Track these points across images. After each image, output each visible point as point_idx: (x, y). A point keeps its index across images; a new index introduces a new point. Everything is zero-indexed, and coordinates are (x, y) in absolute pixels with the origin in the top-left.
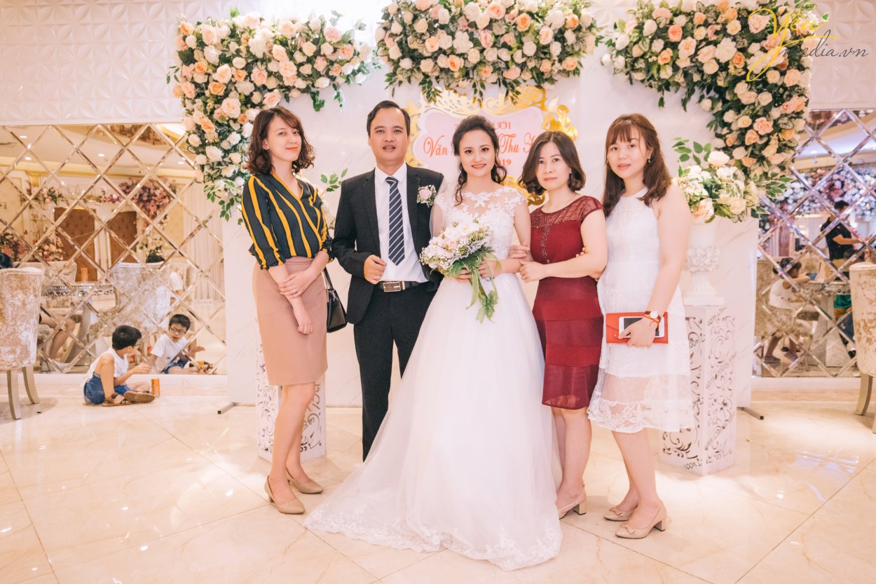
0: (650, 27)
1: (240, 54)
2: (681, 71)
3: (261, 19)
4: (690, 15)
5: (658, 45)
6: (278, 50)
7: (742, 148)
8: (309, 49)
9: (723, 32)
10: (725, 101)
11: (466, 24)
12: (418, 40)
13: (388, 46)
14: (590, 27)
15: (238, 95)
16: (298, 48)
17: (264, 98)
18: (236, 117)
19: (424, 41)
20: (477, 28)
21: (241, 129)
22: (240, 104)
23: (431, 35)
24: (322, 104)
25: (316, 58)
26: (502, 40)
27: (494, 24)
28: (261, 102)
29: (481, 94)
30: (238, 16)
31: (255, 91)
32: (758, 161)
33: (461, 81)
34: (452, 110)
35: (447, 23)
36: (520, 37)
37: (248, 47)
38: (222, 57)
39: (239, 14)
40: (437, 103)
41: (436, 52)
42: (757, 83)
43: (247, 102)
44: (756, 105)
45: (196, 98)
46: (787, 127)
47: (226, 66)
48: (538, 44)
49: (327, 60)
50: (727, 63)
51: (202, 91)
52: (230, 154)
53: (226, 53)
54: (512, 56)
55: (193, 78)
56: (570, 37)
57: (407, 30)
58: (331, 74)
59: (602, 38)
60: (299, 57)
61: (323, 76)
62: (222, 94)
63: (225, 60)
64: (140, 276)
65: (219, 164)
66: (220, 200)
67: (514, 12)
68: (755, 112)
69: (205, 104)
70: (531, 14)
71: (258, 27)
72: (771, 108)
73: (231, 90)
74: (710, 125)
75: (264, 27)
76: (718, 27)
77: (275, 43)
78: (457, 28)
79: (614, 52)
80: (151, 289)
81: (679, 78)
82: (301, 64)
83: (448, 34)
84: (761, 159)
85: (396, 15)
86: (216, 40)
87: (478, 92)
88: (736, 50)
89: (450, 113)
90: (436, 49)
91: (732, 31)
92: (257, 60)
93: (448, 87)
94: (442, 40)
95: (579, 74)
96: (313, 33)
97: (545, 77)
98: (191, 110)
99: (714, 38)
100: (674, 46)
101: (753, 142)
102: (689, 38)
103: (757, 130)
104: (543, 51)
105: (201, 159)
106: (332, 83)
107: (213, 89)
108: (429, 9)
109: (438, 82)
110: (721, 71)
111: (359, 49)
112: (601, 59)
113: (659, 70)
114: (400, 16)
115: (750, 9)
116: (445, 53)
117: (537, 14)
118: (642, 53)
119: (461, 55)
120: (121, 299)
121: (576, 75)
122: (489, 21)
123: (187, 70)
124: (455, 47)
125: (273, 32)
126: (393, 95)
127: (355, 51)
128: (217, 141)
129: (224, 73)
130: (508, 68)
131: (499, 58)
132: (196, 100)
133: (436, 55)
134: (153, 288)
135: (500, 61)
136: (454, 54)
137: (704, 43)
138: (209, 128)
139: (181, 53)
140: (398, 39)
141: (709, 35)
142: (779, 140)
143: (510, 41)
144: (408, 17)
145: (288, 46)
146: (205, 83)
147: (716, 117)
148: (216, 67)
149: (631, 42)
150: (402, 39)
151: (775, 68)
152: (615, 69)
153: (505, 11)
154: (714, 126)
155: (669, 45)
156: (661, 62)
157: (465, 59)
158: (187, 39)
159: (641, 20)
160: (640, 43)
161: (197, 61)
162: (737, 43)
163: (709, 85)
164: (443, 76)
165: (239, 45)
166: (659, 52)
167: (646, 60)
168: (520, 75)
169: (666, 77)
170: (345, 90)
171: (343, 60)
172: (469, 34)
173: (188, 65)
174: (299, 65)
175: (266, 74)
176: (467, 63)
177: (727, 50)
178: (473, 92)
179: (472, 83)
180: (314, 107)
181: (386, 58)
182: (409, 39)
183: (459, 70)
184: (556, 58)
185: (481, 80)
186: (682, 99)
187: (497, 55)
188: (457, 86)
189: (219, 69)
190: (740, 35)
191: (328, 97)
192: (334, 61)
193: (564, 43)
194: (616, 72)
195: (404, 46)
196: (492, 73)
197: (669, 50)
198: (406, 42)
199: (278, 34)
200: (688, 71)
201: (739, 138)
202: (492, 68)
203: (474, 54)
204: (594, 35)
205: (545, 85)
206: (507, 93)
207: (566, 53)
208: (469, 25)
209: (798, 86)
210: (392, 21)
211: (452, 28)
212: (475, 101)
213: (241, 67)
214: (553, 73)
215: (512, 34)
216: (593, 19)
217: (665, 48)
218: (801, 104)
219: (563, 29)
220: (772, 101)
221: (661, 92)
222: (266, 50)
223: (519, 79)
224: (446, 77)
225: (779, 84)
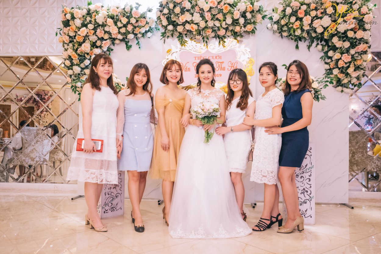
0: (289, 11)
1: (92, 22)
2: (305, 32)
3: (102, 7)
4: (308, 5)
5: (293, 19)
6: (110, 21)
7: (337, 69)
8: (124, 20)
9: (325, 13)
10: (329, 46)
11: (199, 9)
12: (176, 17)
13: (162, 19)
14: (259, 11)
15: (90, 42)
16: (119, 20)
17: (102, 44)
18: (88, 52)
19: (179, 17)
20: (204, 11)
21: (90, 58)
22: (90, 46)
23: (182, 14)
24: (131, 46)
25: (128, 25)
26: (216, 17)
27: (212, 9)
28: (101, 45)
29: (207, 42)
30: (91, 5)
31: (98, 40)
32: (345, 75)
33: (197, 36)
34: (193, 50)
35: (190, 9)
36: (224, 15)
37: (95, 20)
38: (83, 24)
39: (92, 4)
40: (186, 46)
41: (184, 22)
42: (343, 37)
43: (94, 45)
44: (342, 48)
45: (69, 43)
46: (358, 58)
47: (84, 28)
48: (233, 18)
49: (133, 26)
50: (328, 27)
51: (73, 40)
52: (85, 70)
53: (85, 22)
54: (221, 24)
55: (68, 33)
56: (249, 15)
57: (171, 11)
58: (135, 32)
59: (266, 16)
60: (119, 24)
61: (131, 33)
62: (82, 41)
63: (84, 25)
64: (36, 134)
65: (79, 74)
66: (78, 93)
67: (222, 3)
68: (342, 51)
69: (74, 46)
70: (229, 4)
71: (101, 10)
72: (350, 49)
73: (86, 40)
74: (321, 58)
75: (103, 10)
76: (322, 11)
77: (108, 17)
78: (194, 11)
79: (273, 23)
80: (41, 141)
81: (305, 35)
82: (121, 28)
83: (190, 14)
84: (347, 75)
85: (166, 5)
86: (80, 16)
87: (205, 41)
88: (331, 21)
89: (192, 51)
90: (184, 21)
91: (329, 12)
92: (99, 26)
93: (191, 39)
94: (187, 17)
95: (254, 32)
96: (127, 13)
97: (237, 35)
98: (67, 49)
99: (321, 16)
100: (301, 19)
101: (342, 66)
102: (308, 16)
103: (343, 60)
104: (235, 22)
105: (70, 72)
106: (135, 37)
107: (78, 39)
108: (181, 2)
109: (186, 37)
110: (325, 32)
111: (149, 21)
112: (267, 26)
113: (294, 32)
114: (168, 5)
115: (338, 2)
116: (189, 23)
117: (233, 5)
118: (286, 23)
119: (196, 24)
120: (25, 145)
121: (253, 34)
122: (209, 8)
123: (66, 30)
124: (193, 20)
125: (108, 12)
126: (164, 43)
127: (147, 21)
128: (78, 63)
129: (83, 31)
130: (219, 30)
132: (69, 44)
133: (184, 24)
134: (42, 140)
135: (215, 26)
136: (193, 23)
137: (315, 18)
138: (75, 57)
139: (63, 22)
140: (166, 16)
141: (318, 14)
142: (355, 65)
143: (220, 17)
144: (171, 6)
145: (114, 19)
146: (74, 36)
147: (325, 54)
148: (79, 29)
149: (280, 18)
150: (168, 16)
151: (351, 30)
152: (273, 30)
153: (217, 3)
154: (324, 58)
155: (298, 19)
156: (295, 27)
157: (198, 26)
158: (67, 15)
159: (285, 7)
160: (284, 18)
161: (71, 26)
162: (332, 18)
163: (320, 38)
164: (188, 33)
165: (91, 18)
166: (293, 22)
167: (288, 27)
168: (226, 33)
169: (299, 35)
170: (142, 40)
171: (141, 26)
172: (200, 14)
173: (66, 28)
174: (119, 28)
175: (103, 32)
176: (199, 27)
177: (327, 22)
178: (202, 41)
179: (202, 37)
180: (127, 48)
181: (161, 25)
182: (172, 16)
183: (195, 31)
184: (242, 25)
185: (206, 36)
186: (307, 46)
187: (214, 24)
188: (195, 38)
189: (81, 30)
190: (333, 14)
191: (133, 43)
192: (136, 26)
193: (246, 18)
194: (274, 32)
195: (169, 19)
196: (212, 32)
197: (298, 21)
198: (171, 17)
199: (110, 13)
200: (309, 32)
201: (335, 64)
202: (211, 30)
203: (202, 23)
204: (261, 15)
205: (239, 38)
206: (220, 42)
207: (247, 23)
208: (200, 10)
209: (363, 38)
210: (164, 8)
211: (192, 11)
212: (204, 45)
213: (92, 29)
214: (241, 32)
215: (221, 14)
216: (260, 7)
217: (296, 20)
218: (366, 47)
219: (245, 12)
220: (350, 46)
221: (297, 42)
222: (104, 21)
223: (225, 35)
224: (190, 34)
225: (354, 37)
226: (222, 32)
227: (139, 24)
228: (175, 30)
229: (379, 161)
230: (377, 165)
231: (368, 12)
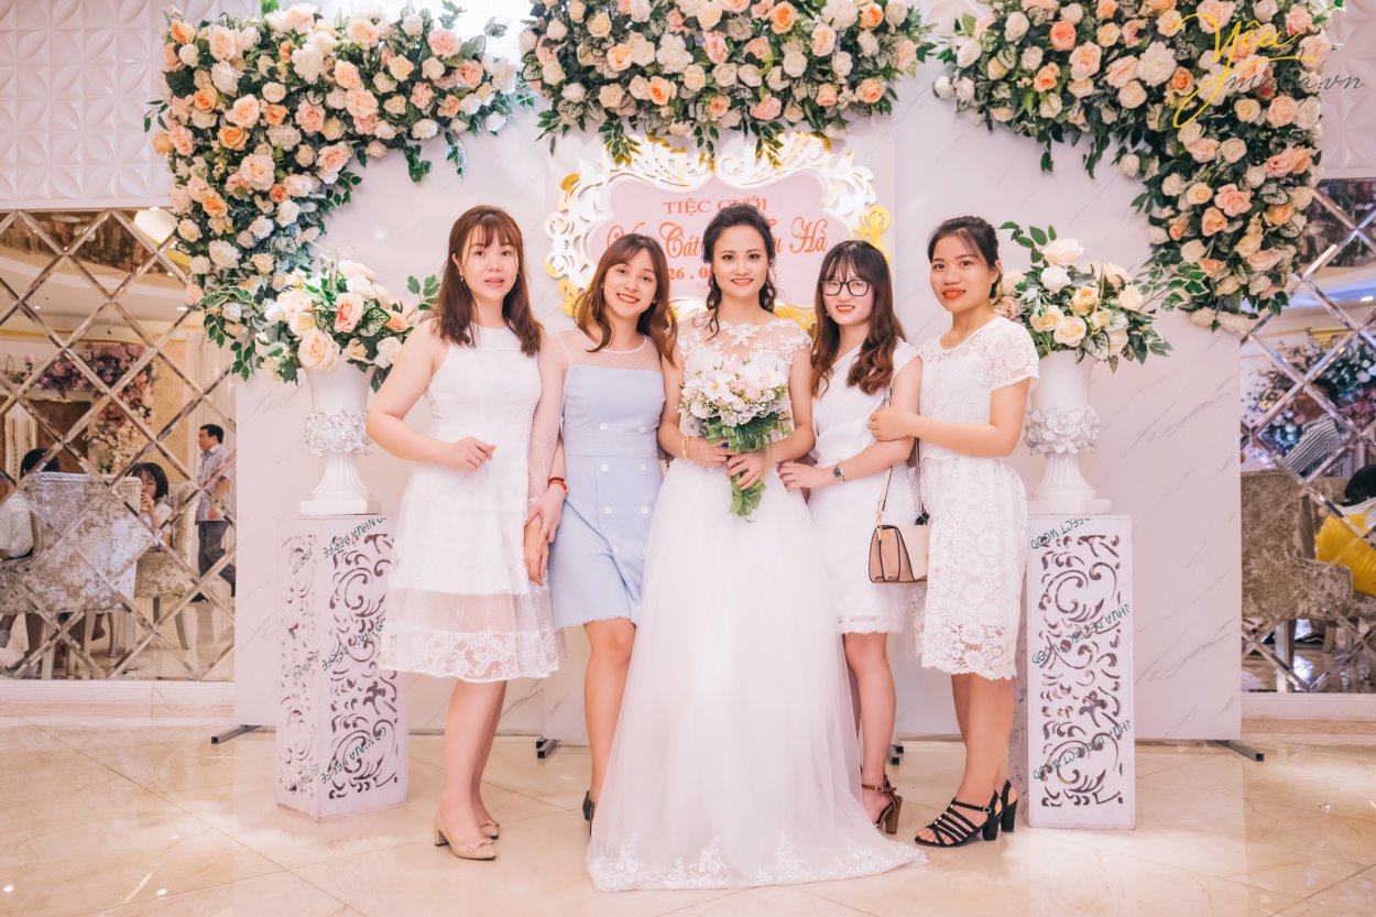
0: (1016, 26)
1: (277, 76)
2: (1078, 104)
3: (317, 17)
4: (1090, 5)
5: (1033, 57)
6: (346, 71)
7: (1198, 243)
8: (401, 68)
9: (1150, 32)
10: (1164, 159)
11: (680, 21)
12: (595, 51)
13: (542, 61)
14: (906, 27)
15: (271, 151)
16: (382, 68)
17: (319, 156)
18: (266, 188)
19: (605, 52)
20: (699, 28)
21: (275, 211)
22: (273, 165)
23: (617, 41)
24: (427, 166)
25: (413, 85)
26: (746, 50)
27: (730, 21)
28: (314, 164)
29: (711, 147)
30: (276, 11)
31: (302, 143)
32: (1229, 266)
33: (673, 125)
34: (659, 177)
35: (646, 20)
36: (777, 43)
37: (291, 65)
38: (244, 82)
39: (277, 7)
40: (633, 164)
41: (626, 71)
42: (1220, 124)
43: (287, 163)
44: (1218, 162)
45: (194, 155)
46: (1276, 201)
47: (250, 98)
48: (809, 54)
49: (434, 89)
50: (1162, 87)
51: (206, 143)
52: (254, 256)
53: (251, 75)
54: (764, 77)
55: (190, 119)
56: (868, 43)
57: (576, 31)
58: (440, 113)
59: (931, 46)
60: (382, 83)
61: (427, 117)
62: (241, 147)
63: (249, 87)
64: (84, 498)
65: (233, 273)
66: (232, 342)
68: (1217, 174)
69: (211, 165)
70: (795, 3)
71: (310, 30)
72: (1246, 167)
73: (259, 142)
74: (1138, 202)
75: (320, 30)
76: (1142, 24)
77: (340, 57)
78: (664, 29)
79: (957, 73)
80: (102, 523)
81: (1076, 116)
82: (387, 96)
83: (648, 40)
84: (1236, 262)
85: (557, 8)
86: (233, 53)
87: (705, 143)
88: (1174, 63)
89: (656, 182)
90: (626, 65)
91: (1167, 29)
92: (306, 88)
93: (653, 135)
94: (636, 50)
95: (889, 109)
96: (408, 40)
97: (826, 116)
98: (185, 177)
99: (1136, 43)
100: (1062, 58)
101: (1216, 230)
102: (1089, 44)
103: (1221, 207)
104: (819, 68)
105: (199, 265)
106: (444, 130)
107: (228, 139)
109: (634, 127)
110: (1153, 103)
111: (491, 71)
112: (934, 84)
113: (1037, 104)
114: (563, 9)
116: (643, 73)
117: (808, 3)
118: (1005, 72)
119: (672, 77)
120: (45, 540)
121: (885, 113)
122: (720, 15)
123: (179, 106)
124: (660, 61)
126: (552, 150)
127: (485, 72)
128: (229, 231)
129: (247, 110)
130: (757, 99)
131: (740, 81)
132: (195, 159)
133: (627, 77)
134: (107, 522)
135: (742, 86)
136: (659, 75)
137: (1116, 52)
138: (217, 208)
139: (169, 76)
140: (558, 48)
141: (1126, 39)
142: (1264, 226)
143: (761, 52)
144: (576, 10)
145: (363, 63)
146: (212, 129)
147: (1149, 188)
148: (230, 100)
149: (984, 52)
150: (566, 49)
151: (1250, 95)
152: (958, 101)
154: (1146, 203)
155: (1053, 57)
156: (1039, 88)
157: (680, 84)
158: (182, 50)
159: (1002, 13)
160: (1000, 53)
162: (1177, 51)
163: (1133, 128)
164: (641, 115)
165: (276, 62)
166: (1034, 69)
167: (1012, 85)
168: (782, 112)
169: (1052, 115)
170: (467, 144)
171: (464, 89)
172: (686, 40)
173: (183, 97)
174: (383, 98)
175: (322, 112)
176: (683, 90)
177: (1159, 64)
178: (695, 144)
179: (695, 128)
180: (411, 175)
181: (539, 83)
182: (578, 49)
183: (669, 104)
184: (844, 81)
185: (710, 121)
186: (1085, 157)
187: (738, 76)
188: (668, 133)
189: (237, 104)
190: (1182, 37)
191: (435, 155)
192: (446, 89)
193: (857, 54)
194: (962, 107)
195: (570, 61)
196: (730, 109)
197: (1052, 65)
198: (574, 54)
199: (347, 42)
200: (1091, 104)
201: (1191, 223)
202: (729, 100)
203: (694, 75)
204: (915, 40)
205: (830, 131)
206: (759, 146)
207: (862, 72)
208: (685, 24)
209: (1295, 127)
210: (549, 18)
211: (654, 29)
212: (702, 159)
213: (278, 100)
214: (841, 107)
215: (764, 39)
216: (910, 11)
217: (1045, 62)
218: (1304, 160)
219: (855, 30)
220: (1246, 155)
221: (1046, 143)
222: (323, 70)
223: (780, 121)
224: (647, 117)
225: (1259, 123)
226: (768, 109)
227: (458, 80)
228: (590, 103)
229: (1336, 581)
230: (1330, 595)
231: (1312, 28)
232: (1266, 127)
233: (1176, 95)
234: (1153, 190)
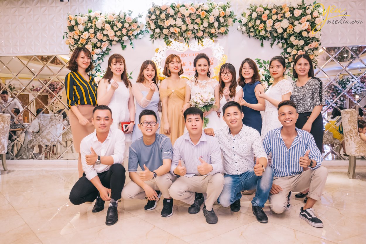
0: (255, 15)
1: (92, 27)
2: (268, 32)
3: (101, 14)
4: (270, 10)
5: (258, 22)
6: (107, 26)
8: (120, 25)
9: (284, 17)
10: (287, 44)
11: (181, 15)
12: (162, 22)
13: (150, 24)
14: (230, 16)
15: (91, 44)
16: (115, 25)
19: (164, 22)
20: (185, 17)
22: (92, 47)
23: (167, 19)
24: (126, 46)
25: (122, 29)
26: (195, 21)
27: (191, 15)
28: (101, 46)
30: (92, 13)
31: (98, 42)
33: (179, 37)
34: (177, 49)
35: (173, 15)
36: (202, 20)
37: (95, 25)
40: (171, 46)
42: (299, 37)
43: (95, 46)
44: (298, 45)
45: (74, 45)
46: (311, 54)
47: (86, 32)
48: (209, 22)
49: (127, 29)
50: (286, 29)
51: (77, 42)
53: (87, 27)
54: (199, 27)
56: (222, 20)
57: (158, 17)
58: (128, 35)
59: (236, 19)
60: (115, 29)
61: (125, 36)
62: (85, 43)
63: (86, 30)
64: (50, 119)
67: (200, 10)
68: (298, 48)
70: (205, 11)
71: (99, 17)
72: (304, 46)
73: (89, 42)
75: (102, 17)
76: (282, 15)
77: (106, 23)
78: (177, 17)
79: (242, 25)
81: (268, 35)
82: (117, 31)
83: (174, 19)
85: (154, 12)
86: (83, 22)
87: (187, 41)
88: (289, 24)
89: (176, 50)
90: (169, 25)
91: (287, 16)
92: (99, 30)
93: (175, 39)
94: (171, 22)
95: (227, 33)
96: (121, 19)
97: (213, 35)
98: (72, 49)
99: (281, 19)
100: (265, 22)
102: (270, 19)
104: (211, 25)
106: (129, 38)
107: (82, 41)
108: (166, 9)
109: (171, 38)
110: (284, 32)
111: (140, 25)
112: (237, 27)
113: (259, 32)
115: (294, 7)
116: (173, 26)
117: (209, 11)
118: (252, 25)
119: (179, 27)
120: (42, 129)
121: (226, 34)
122: (189, 14)
123: (71, 34)
124: (176, 24)
125: (105, 19)
126: (153, 43)
127: (138, 25)
129: (86, 35)
130: (198, 32)
133: (169, 27)
134: (55, 125)
136: (176, 27)
137: (276, 21)
139: (69, 27)
140: (154, 21)
141: (279, 18)
143: (198, 21)
144: (158, 12)
145: (111, 24)
146: (78, 39)
148: (82, 33)
149: (248, 21)
150: (156, 21)
151: (305, 30)
152: (242, 31)
153: (196, 10)
154: (283, 54)
155: (263, 22)
156: (260, 29)
157: (181, 29)
158: (71, 22)
159: (252, 12)
160: (251, 21)
161: (75, 30)
162: (289, 21)
163: (281, 37)
164: (172, 35)
165: (92, 24)
166: (259, 24)
167: (254, 28)
168: (203, 34)
169: (263, 35)
170: (134, 41)
171: (134, 29)
172: (182, 19)
173: (72, 32)
174: (115, 32)
175: (102, 35)
176: (181, 30)
177: (286, 24)
178: (184, 41)
179: (184, 38)
180: (122, 48)
181: (150, 28)
182: (158, 21)
183: (178, 33)
184: (217, 28)
185: (187, 37)
186: (270, 43)
187: (193, 27)
188: (178, 39)
189: (84, 34)
190: (291, 18)
191: (127, 44)
192: (129, 29)
193: (219, 22)
194: (243, 33)
195: (157, 24)
196: (192, 34)
197: (262, 24)
198: (158, 22)
199: (107, 19)
200: (271, 32)
202: (192, 32)
203: (184, 27)
204: (232, 19)
205: (214, 38)
206: (199, 42)
207: (221, 26)
208: (182, 16)
209: (315, 37)
210: (152, 14)
211: (175, 17)
212: (186, 45)
213: (93, 33)
214: (216, 34)
215: (199, 18)
216: (231, 12)
217: (261, 23)
218: (317, 45)
219: (219, 17)
220: (304, 44)
221: (262, 40)
222: (102, 26)
223: (203, 36)
224: (174, 36)
225: (307, 37)
226: (200, 34)
227: (132, 27)
228: (161, 33)
229: (329, 136)
230: (328, 139)
231: (319, 16)
232: (309, 37)
233: (289, 30)
234: (285, 51)
